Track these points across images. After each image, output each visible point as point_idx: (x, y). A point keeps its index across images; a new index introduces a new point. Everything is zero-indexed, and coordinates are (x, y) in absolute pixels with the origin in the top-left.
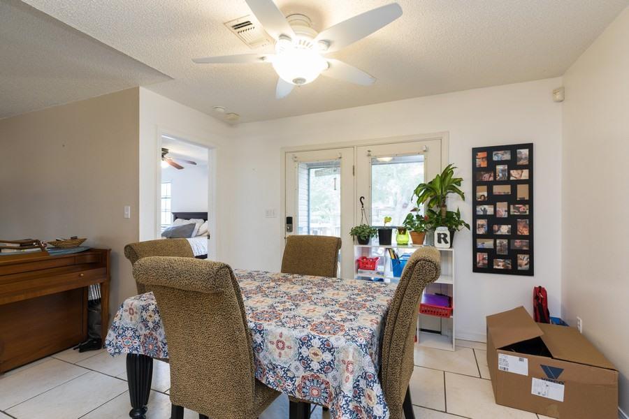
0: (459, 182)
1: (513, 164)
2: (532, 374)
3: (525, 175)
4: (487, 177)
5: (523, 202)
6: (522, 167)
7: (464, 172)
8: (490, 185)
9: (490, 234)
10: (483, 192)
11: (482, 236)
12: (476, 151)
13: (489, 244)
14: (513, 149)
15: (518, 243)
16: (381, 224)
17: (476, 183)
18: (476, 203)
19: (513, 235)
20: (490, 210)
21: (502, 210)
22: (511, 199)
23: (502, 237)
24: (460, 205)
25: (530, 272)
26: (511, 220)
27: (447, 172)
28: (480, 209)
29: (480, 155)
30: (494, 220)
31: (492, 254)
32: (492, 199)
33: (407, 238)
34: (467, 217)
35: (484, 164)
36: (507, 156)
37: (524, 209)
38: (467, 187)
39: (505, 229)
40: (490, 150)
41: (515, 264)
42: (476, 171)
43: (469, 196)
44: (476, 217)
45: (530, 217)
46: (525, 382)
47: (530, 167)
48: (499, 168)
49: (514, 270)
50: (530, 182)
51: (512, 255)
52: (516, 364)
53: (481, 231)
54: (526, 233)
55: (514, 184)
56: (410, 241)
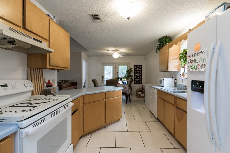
0: (132, 70)
1: (139, 68)
2: (141, 94)
3: (141, 70)
4: (136, 70)
5: (141, 73)
6: (140, 68)
7: (133, 69)
8: (136, 71)
9: (136, 78)
10: (135, 72)
11: (135, 79)
12: (135, 65)
13: (136, 80)
14: (139, 66)
15: (140, 80)
16: (121, 77)
17: (135, 70)
18: (134, 74)
19: (139, 78)
20: (136, 75)
21: (138, 74)
22: (139, 73)
23: (138, 79)
24: (132, 74)
25: (141, 84)
26: (139, 76)
27: (131, 69)
28: (135, 74)
29: (135, 66)
30: (137, 76)
31: (137, 81)
32: (137, 73)
33: (125, 79)
34: (133, 76)
35: (136, 68)
36: (139, 67)
37: (141, 74)
38: (133, 71)
39: (138, 77)
40: (136, 66)
41: (140, 83)
42: (135, 69)
43: (134, 73)
44: (135, 76)
45: (141, 76)
46: (140, 95)
47: (141, 68)
48: (138, 68)
49: (139, 84)
50: (141, 71)
51: (139, 81)
52: (139, 93)
53: (135, 78)
54: (141, 78)
55: (140, 71)
56: (125, 80)
